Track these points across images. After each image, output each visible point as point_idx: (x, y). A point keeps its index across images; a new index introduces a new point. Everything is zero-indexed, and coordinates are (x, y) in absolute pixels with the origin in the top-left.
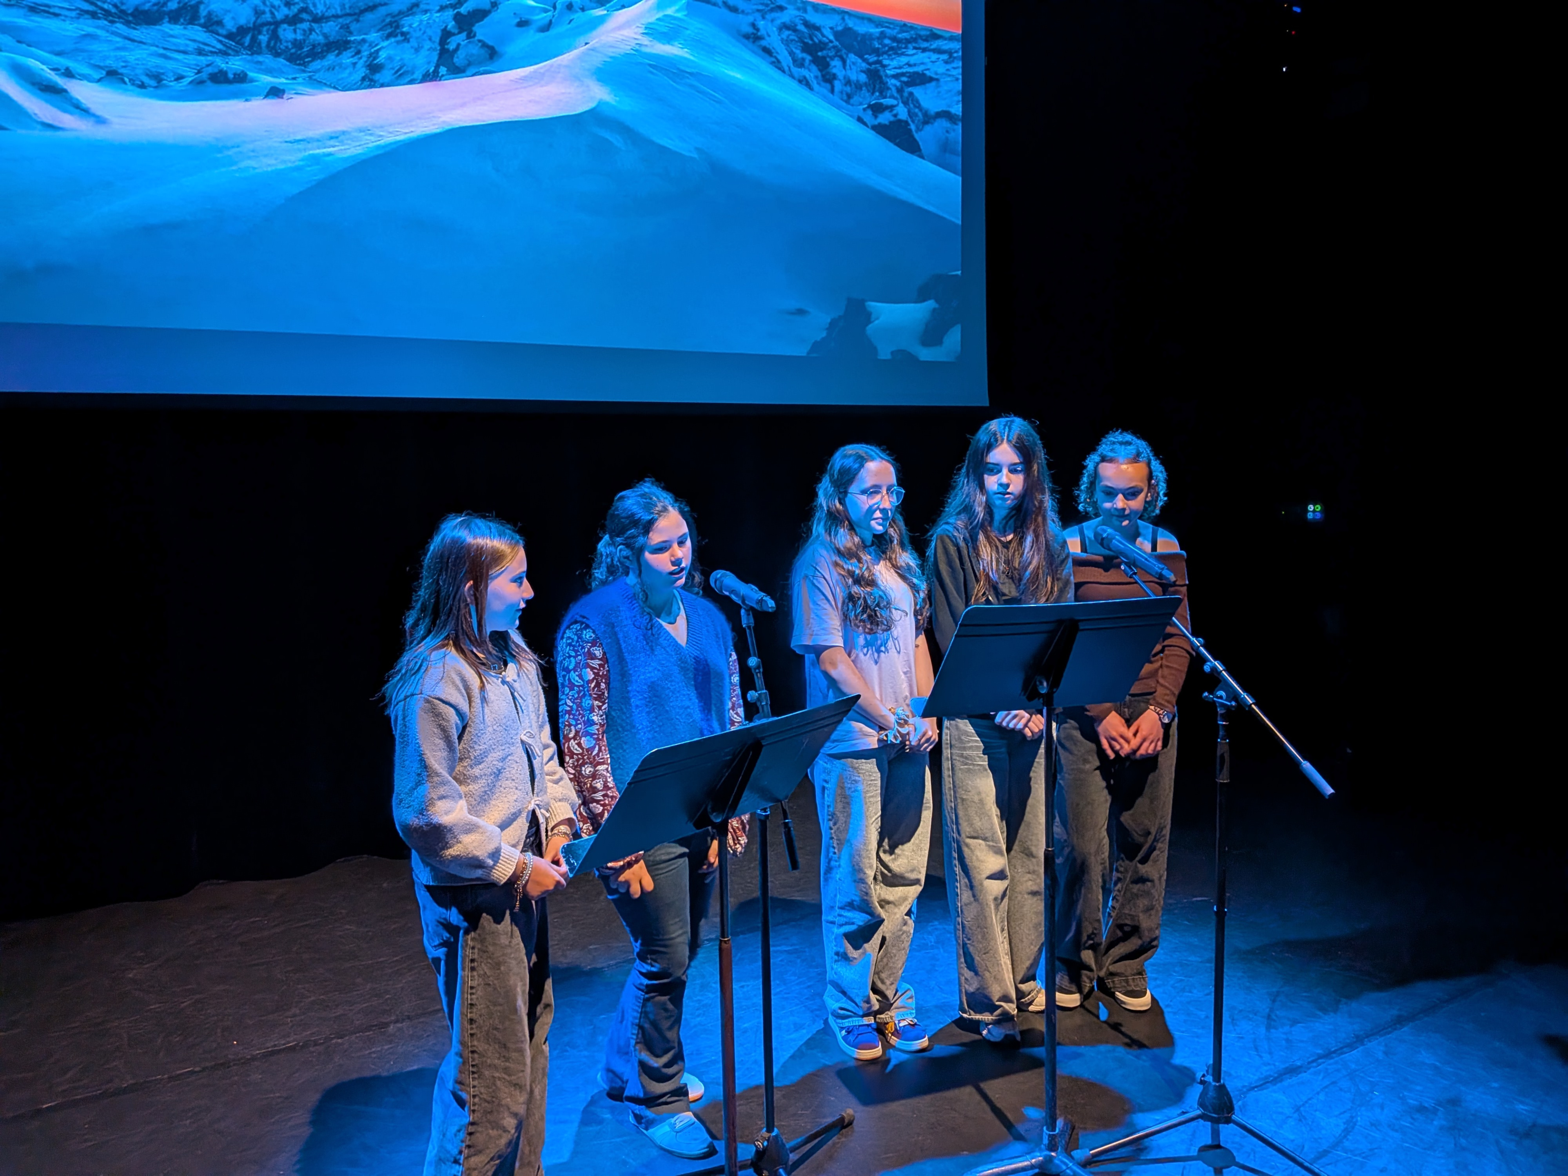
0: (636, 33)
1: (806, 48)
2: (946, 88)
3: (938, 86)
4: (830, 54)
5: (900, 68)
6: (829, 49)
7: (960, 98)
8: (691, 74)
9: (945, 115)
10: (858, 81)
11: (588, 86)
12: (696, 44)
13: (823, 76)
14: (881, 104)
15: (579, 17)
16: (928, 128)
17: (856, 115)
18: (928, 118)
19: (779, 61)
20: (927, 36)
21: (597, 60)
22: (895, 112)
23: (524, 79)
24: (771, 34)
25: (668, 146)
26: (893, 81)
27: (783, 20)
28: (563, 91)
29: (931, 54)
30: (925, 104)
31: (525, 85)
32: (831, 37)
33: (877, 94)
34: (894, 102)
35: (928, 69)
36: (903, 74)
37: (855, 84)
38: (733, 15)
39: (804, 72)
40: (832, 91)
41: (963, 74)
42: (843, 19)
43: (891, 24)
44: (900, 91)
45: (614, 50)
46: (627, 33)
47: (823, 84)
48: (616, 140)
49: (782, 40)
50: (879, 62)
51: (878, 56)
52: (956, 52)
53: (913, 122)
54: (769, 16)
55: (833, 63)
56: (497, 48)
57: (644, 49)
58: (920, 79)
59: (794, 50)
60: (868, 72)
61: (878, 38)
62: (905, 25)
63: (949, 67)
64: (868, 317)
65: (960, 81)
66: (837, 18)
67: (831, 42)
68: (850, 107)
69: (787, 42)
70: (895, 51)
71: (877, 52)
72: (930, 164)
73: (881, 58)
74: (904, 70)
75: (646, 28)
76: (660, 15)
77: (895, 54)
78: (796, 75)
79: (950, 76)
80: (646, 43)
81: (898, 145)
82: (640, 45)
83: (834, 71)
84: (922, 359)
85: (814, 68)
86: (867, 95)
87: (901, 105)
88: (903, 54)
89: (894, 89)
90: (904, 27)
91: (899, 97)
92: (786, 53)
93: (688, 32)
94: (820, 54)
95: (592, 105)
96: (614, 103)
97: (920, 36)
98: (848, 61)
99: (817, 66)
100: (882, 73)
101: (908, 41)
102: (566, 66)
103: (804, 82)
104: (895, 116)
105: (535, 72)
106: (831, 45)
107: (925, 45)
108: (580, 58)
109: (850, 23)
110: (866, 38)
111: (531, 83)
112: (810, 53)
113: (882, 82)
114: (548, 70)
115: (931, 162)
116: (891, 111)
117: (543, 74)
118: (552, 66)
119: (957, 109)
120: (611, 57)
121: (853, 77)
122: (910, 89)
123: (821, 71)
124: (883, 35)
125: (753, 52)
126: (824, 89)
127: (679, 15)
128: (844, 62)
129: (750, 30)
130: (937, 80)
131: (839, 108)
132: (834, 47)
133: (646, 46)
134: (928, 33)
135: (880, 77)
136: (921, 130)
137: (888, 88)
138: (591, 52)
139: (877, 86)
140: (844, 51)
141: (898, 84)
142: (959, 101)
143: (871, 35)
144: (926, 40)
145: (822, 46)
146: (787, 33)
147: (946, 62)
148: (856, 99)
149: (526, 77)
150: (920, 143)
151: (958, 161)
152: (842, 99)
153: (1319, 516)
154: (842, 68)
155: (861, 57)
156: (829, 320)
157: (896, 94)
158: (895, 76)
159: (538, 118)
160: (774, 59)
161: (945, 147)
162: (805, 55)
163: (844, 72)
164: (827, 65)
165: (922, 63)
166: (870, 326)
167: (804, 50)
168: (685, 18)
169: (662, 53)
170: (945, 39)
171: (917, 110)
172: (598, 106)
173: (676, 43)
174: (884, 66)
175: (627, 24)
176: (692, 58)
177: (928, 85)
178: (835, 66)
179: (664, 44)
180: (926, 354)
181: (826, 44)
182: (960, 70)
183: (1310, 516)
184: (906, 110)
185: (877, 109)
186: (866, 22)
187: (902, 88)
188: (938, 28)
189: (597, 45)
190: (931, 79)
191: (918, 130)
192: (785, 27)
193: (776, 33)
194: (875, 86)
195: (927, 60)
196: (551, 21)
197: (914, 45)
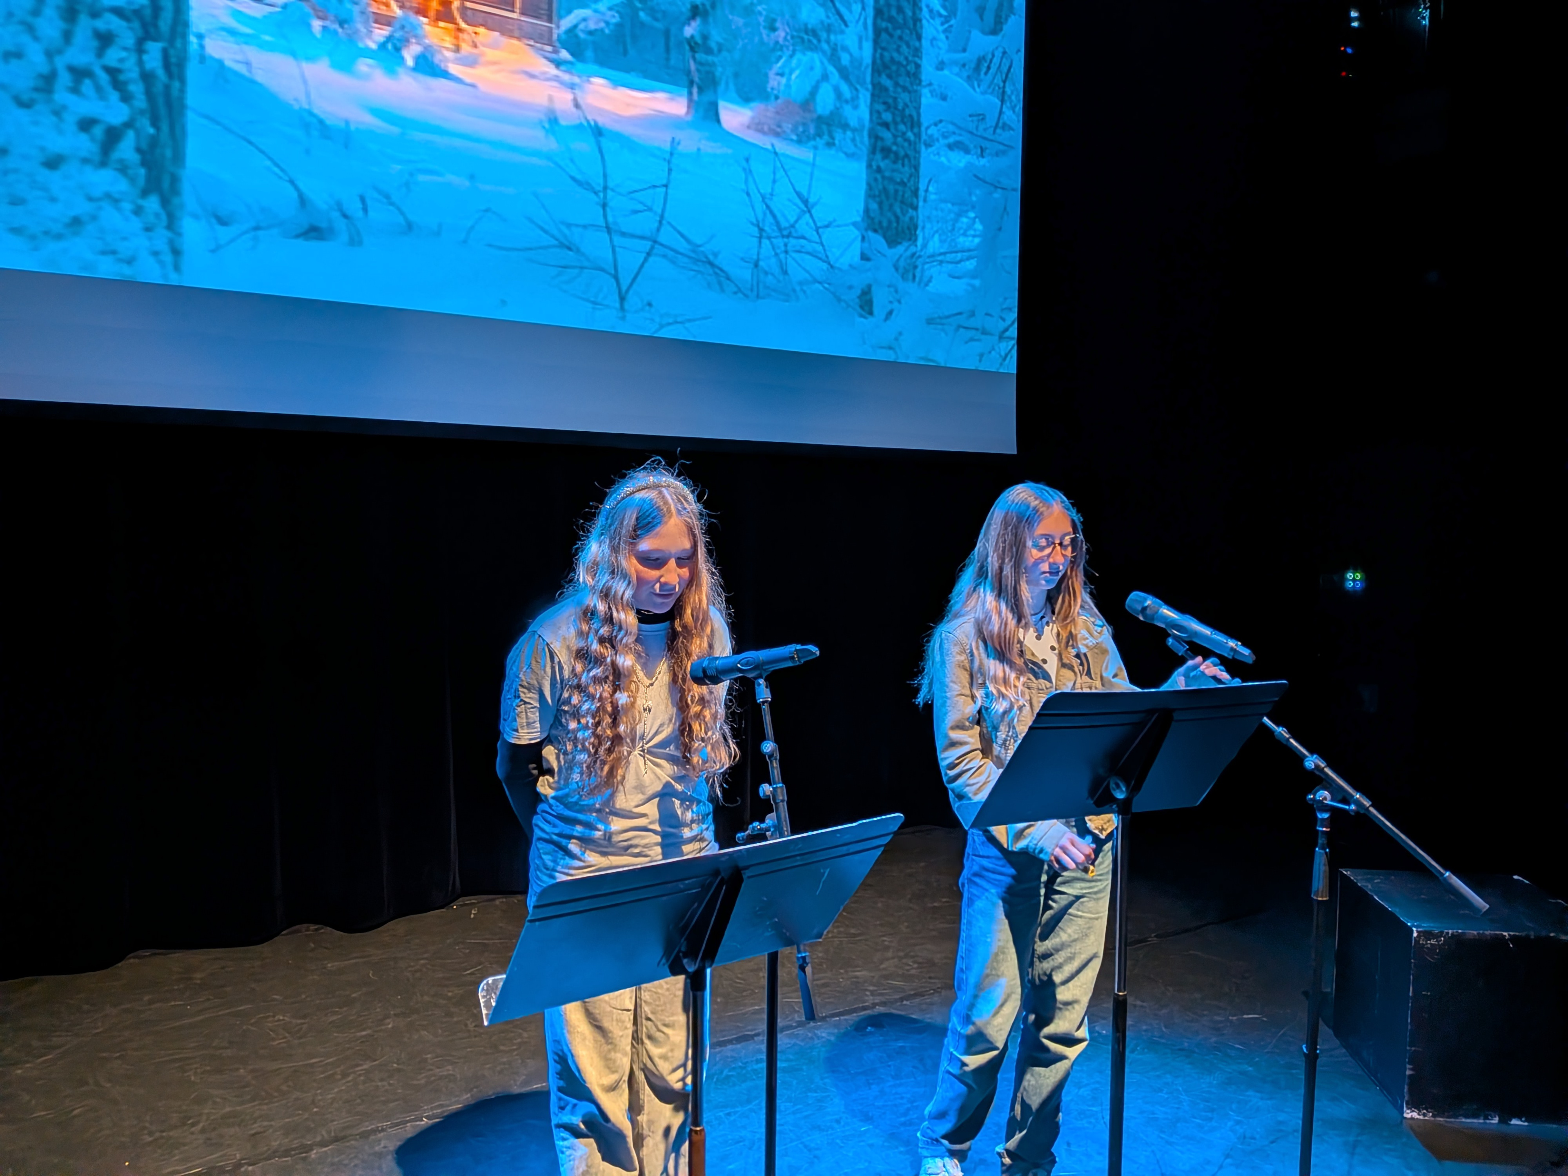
153: (1359, 585)
183: (1350, 585)
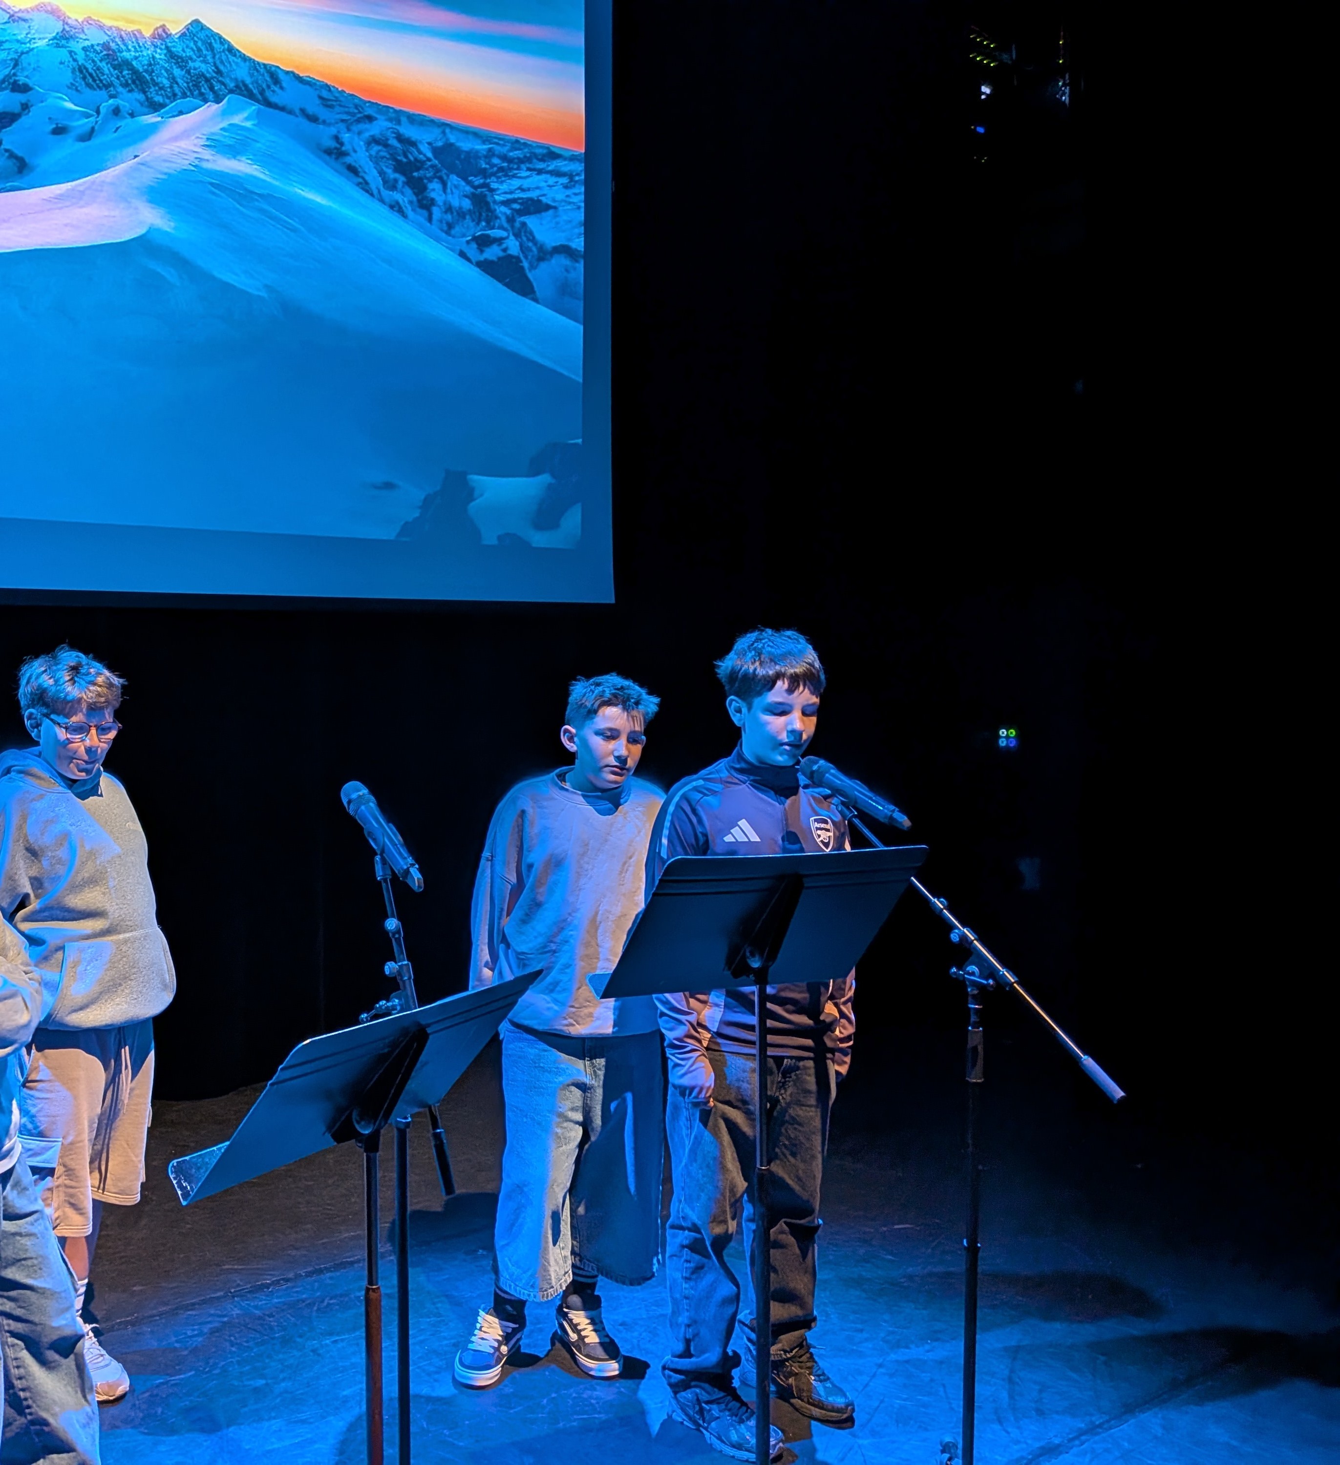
0: (195, 145)
1: (400, 167)
2: (565, 218)
3: (556, 216)
4: (428, 175)
5: (511, 193)
6: (427, 169)
7: (582, 230)
8: (259, 195)
9: (564, 250)
10: (461, 208)
11: (136, 208)
12: (266, 159)
13: (419, 201)
14: (488, 236)
15: (126, 123)
16: (543, 265)
17: (458, 248)
18: (544, 254)
19: (367, 183)
20: (544, 155)
21: (148, 177)
22: (504, 246)
23: (60, 198)
24: (357, 149)
25: (232, 282)
26: (503, 209)
27: (372, 133)
28: (106, 213)
29: (548, 176)
30: (539, 237)
31: (60, 205)
32: (430, 155)
33: (484, 224)
34: (504, 234)
35: (544, 195)
36: (514, 201)
37: (457, 211)
38: (314, 125)
39: (397, 196)
40: (430, 219)
41: (587, 201)
42: (444, 133)
43: (500, 140)
44: (511, 220)
45: (167, 164)
46: (184, 144)
47: (419, 210)
48: (169, 274)
49: (370, 156)
50: (485, 185)
51: (485, 177)
52: (578, 175)
53: (526, 257)
54: (356, 128)
55: (431, 186)
56: (27, 160)
57: (205, 165)
58: (535, 207)
59: (384, 168)
60: (473, 197)
61: (486, 157)
62: (517, 141)
63: (569, 192)
64: (470, 494)
65: (583, 210)
66: (437, 131)
67: (429, 160)
68: (450, 238)
69: (376, 160)
70: (505, 173)
71: (484, 173)
72: (544, 309)
73: (488, 181)
74: (516, 196)
75: (208, 139)
76: (224, 124)
77: (506, 175)
78: (387, 200)
79: (570, 203)
80: (206, 158)
81: (507, 285)
82: (201, 160)
83: (433, 195)
84: (534, 545)
85: (408, 191)
86: (472, 224)
87: (512, 237)
88: (514, 176)
89: (503, 219)
90: (517, 144)
91: (509, 228)
92: (375, 172)
93: (258, 145)
94: (415, 174)
95: (141, 231)
96: (168, 230)
97: (534, 155)
98: (449, 184)
99: (412, 189)
100: (489, 199)
101: (521, 161)
102: (112, 184)
103: (397, 208)
104: (505, 250)
105: (73, 189)
106: (429, 163)
107: (541, 165)
108: (127, 174)
109: (452, 139)
110: (472, 156)
111: (68, 203)
112: (403, 173)
113: (489, 209)
114: (89, 188)
115: (547, 306)
116: (500, 245)
117: (82, 193)
118: (93, 183)
119: (578, 244)
120: (166, 174)
121: (455, 202)
122: (523, 219)
123: (416, 194)
124: (490, 153)
125: (336, 170)
126: (420, 217)
127: (248, 124)
128: (444, 185)
129: (333, 144)
130: (555, 208)
131: (437, 239)
132: (432, 166)
133: (208, 160)
134: (545, 151)
135: (487, 203)
136: (535, 268)
137: (497, 218)
138: (141, 166)
139: (484, 214)
140: (444, 171)
141: (509, 212)
142: (580, 234)
143: (477, 152)
144: (542, 160)
145: (418, 164)
146: (376, 148)
147: (566, 187)
148: (457, 230)
149: (61, 195)
150: (535, 284)
151: (579, 306)
152: (442, 230)
153: (1014, 743)
154: (441, 192)
155: (465, 179)
156: (423, 497)
157: (506, 225)
158: (506, 203)
159: (75, 246)
160: (360, 180)
161: (564, 289)
162: (397, 175)
163: (443, 197)
164: (425, 188)
165: (538, 188)
166: (473, 504)
167: (396, 170)
168: (255, 128)
169: (227, 171)
170: (565, 159)
171: (530, 244)
172: (148, 232)
173: (243, 158)
174: (492, 190)
175: (185, 134)
176: (262, 176)
177: (544, 214)
178: (433, 190)
179: (229, 159)
180: (539, 539)
181: (423, 163)
182: (582, 197)
184: (518, 244)
185: (483, 242)
186: (470, 137)
187: (513, 216)
188: (557, 145)
189: (148, 159)
190: (548, 207)
191: (532, 267)
192: (374, 141)
193: (364, 149)
194: (480, 215)
195: (543, 184)
196: (93, 129)
197: (528, 165)
